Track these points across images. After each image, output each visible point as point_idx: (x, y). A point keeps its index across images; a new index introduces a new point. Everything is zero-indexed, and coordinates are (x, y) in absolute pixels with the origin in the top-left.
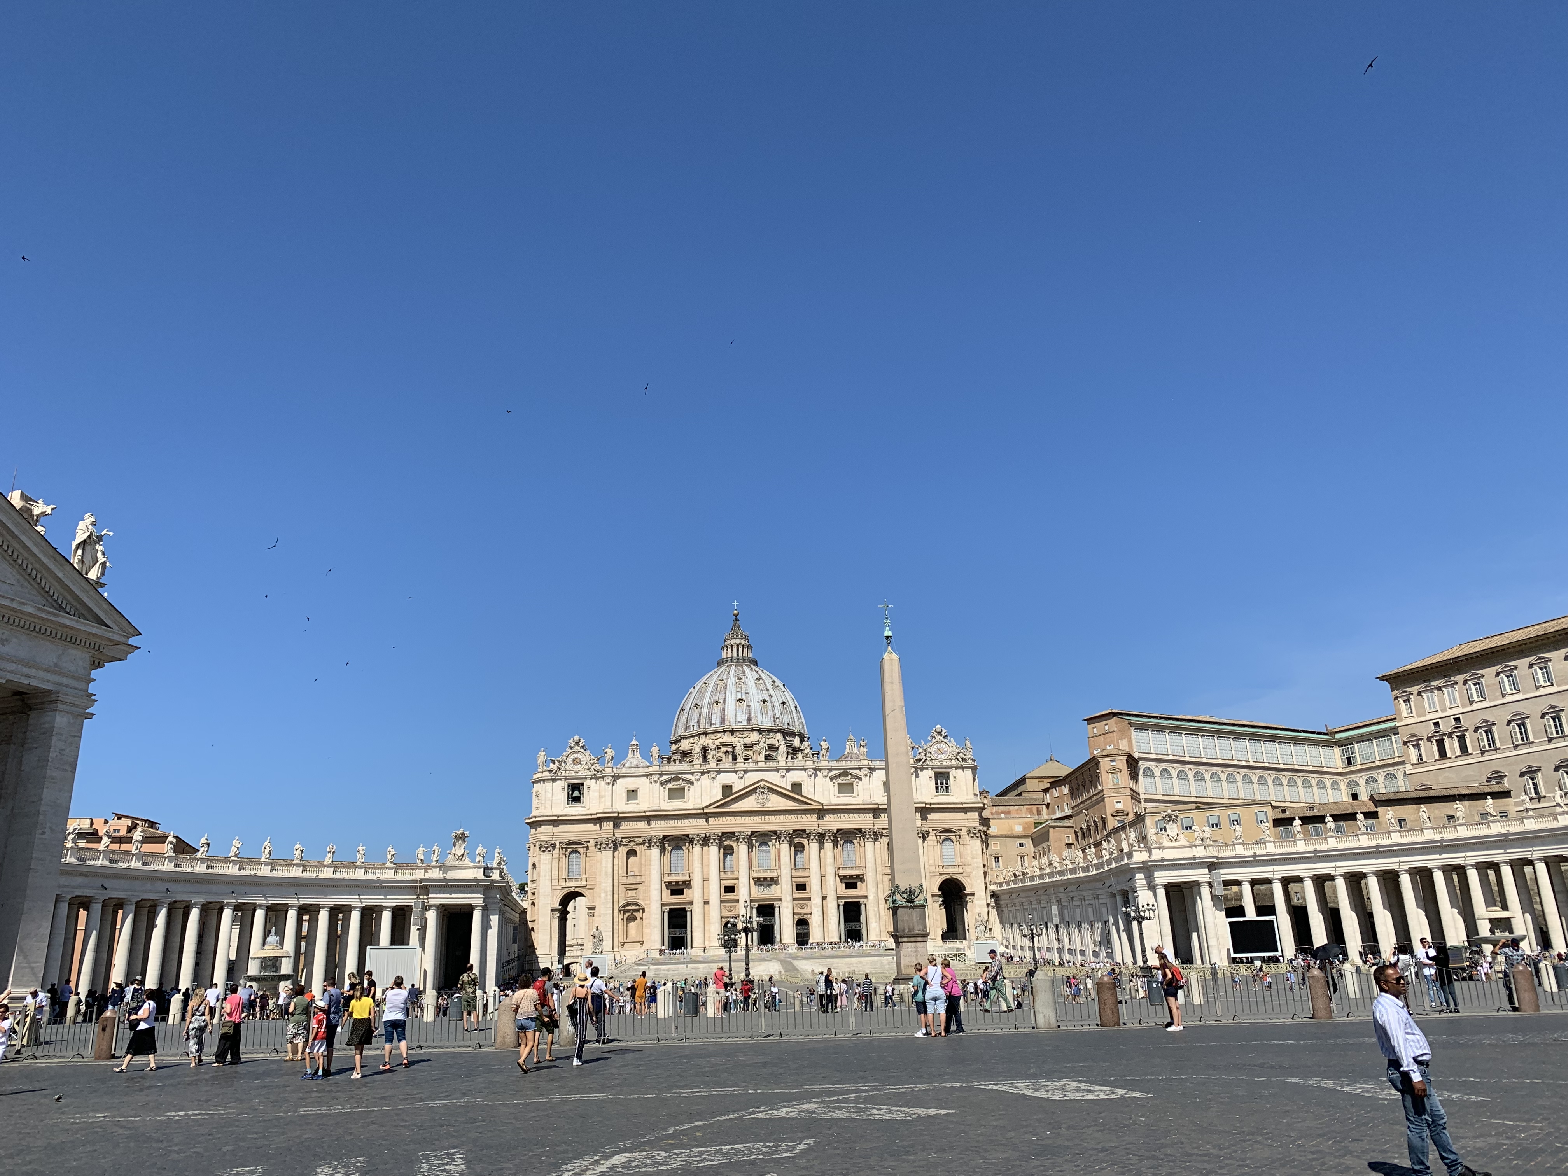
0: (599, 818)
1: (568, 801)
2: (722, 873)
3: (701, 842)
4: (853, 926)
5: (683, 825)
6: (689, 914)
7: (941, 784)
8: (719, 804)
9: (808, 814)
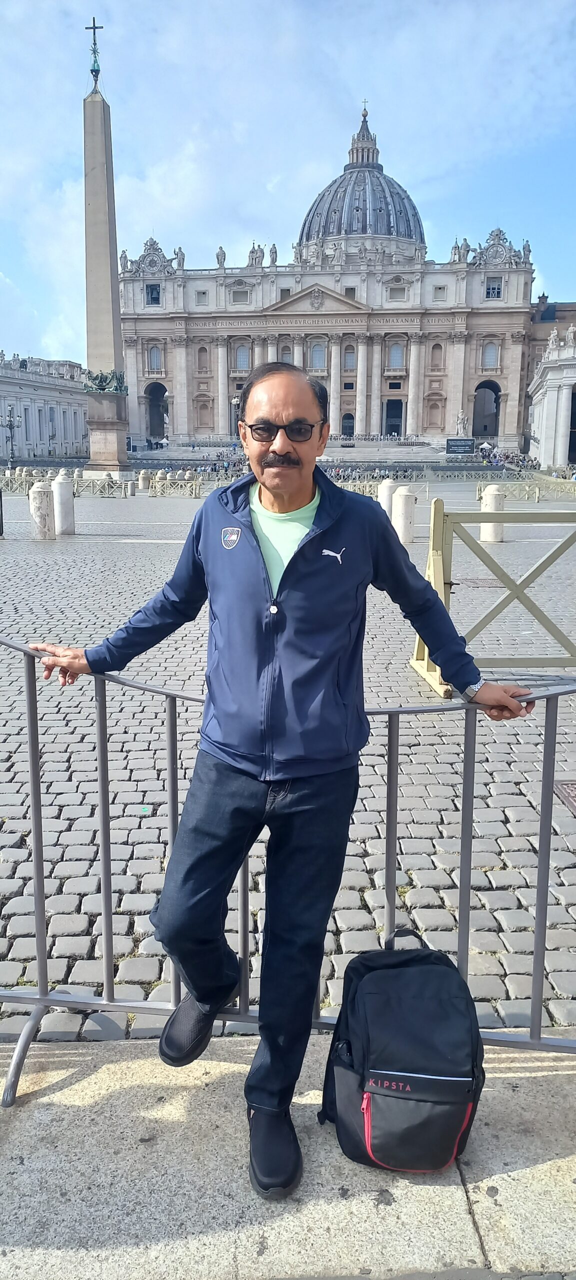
0: (172, 318)
1: (148, 301)
3: (261, 342)
4: (394, 421)
5: (245, 326)
7: (493, 289)
8: (276, 307)
9: (359, 319)
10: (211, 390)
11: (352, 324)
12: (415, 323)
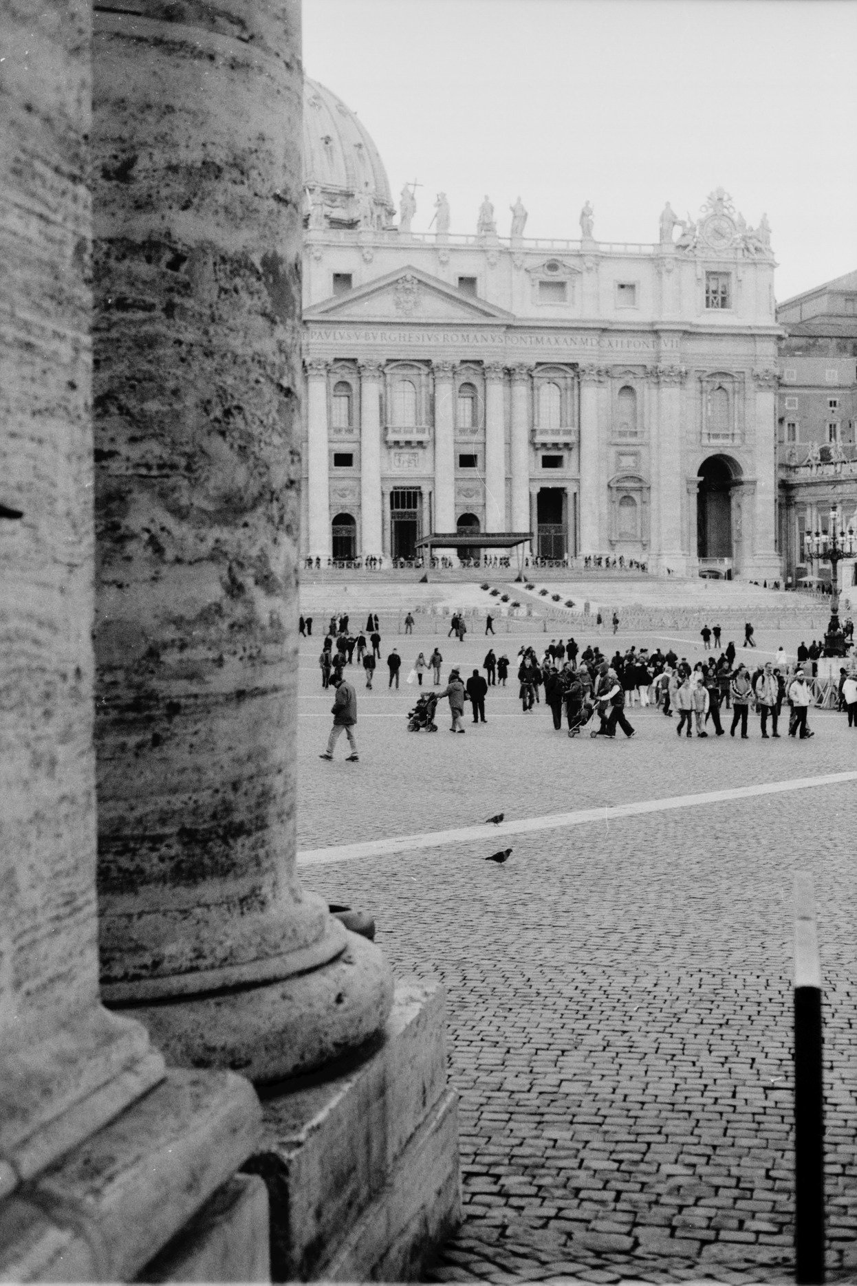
4: (552, 528)
7: (715, 292)
8: (327, 307)
9: (488, 333)
11: (476, 343)
12: (589, 346)
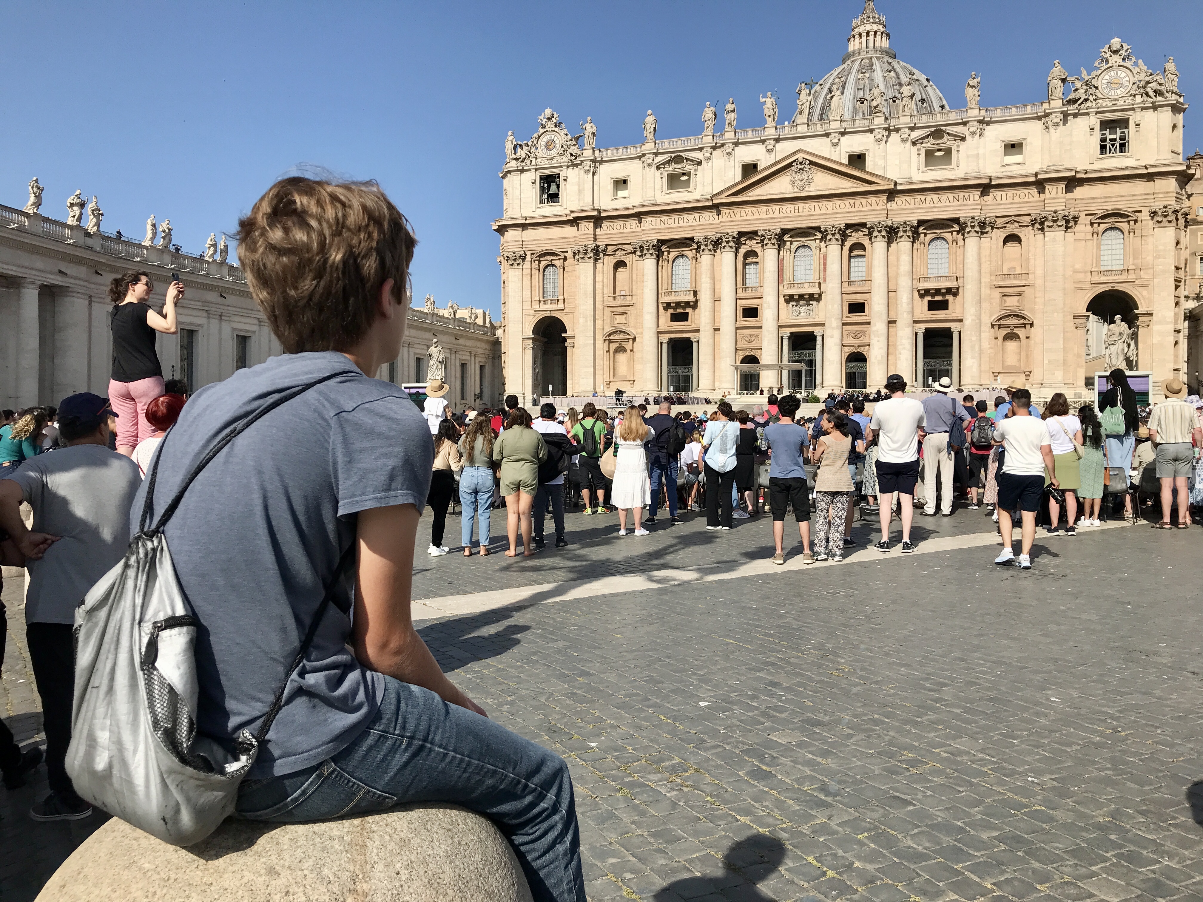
0: (575, 219)
1: (541, 198)
2: (740, 291)
3: (710, 247)
4: (938, 364)
5: (685, 224)
6: (695, 345)
7: (1111, 140)
8: (734, 190)
9: (872, 199)
10: (632, 324)
11: (861, 208)
12: (972, 202)
